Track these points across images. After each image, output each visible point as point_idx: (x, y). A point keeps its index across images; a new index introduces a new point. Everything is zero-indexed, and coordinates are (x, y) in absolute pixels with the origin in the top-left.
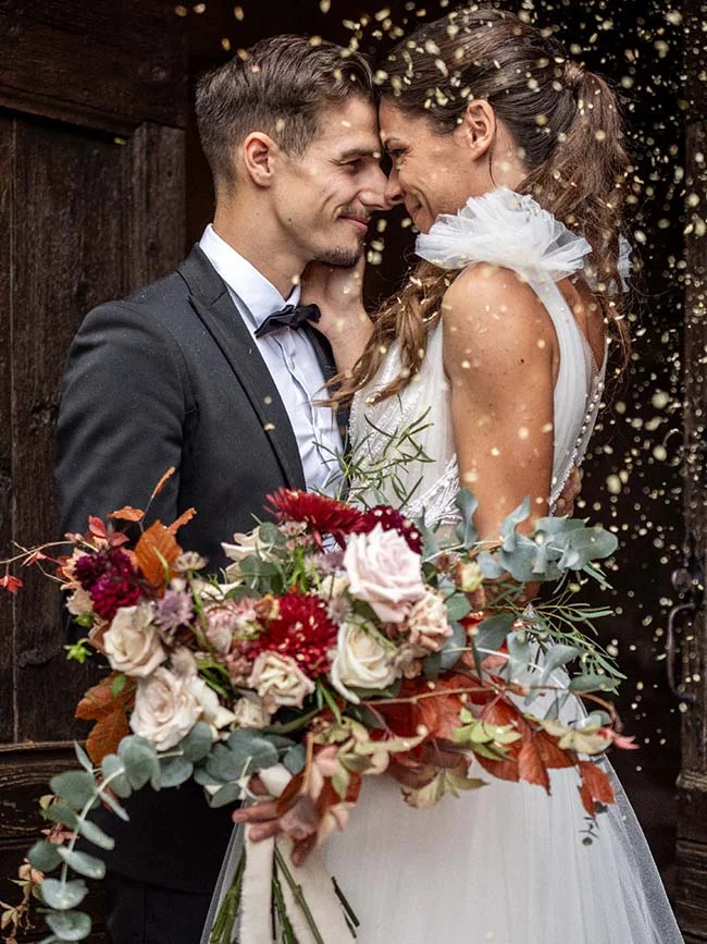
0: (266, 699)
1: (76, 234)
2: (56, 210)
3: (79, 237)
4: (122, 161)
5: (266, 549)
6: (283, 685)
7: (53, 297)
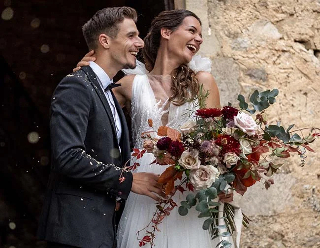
0: (229, 164)
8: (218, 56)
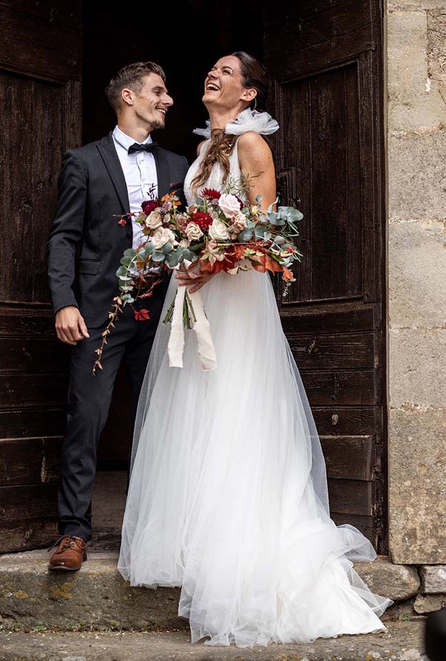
0: (189, 237)
1: (49, 121)
6: (194, 233)
7: (43, 143)
8: (441, 129)
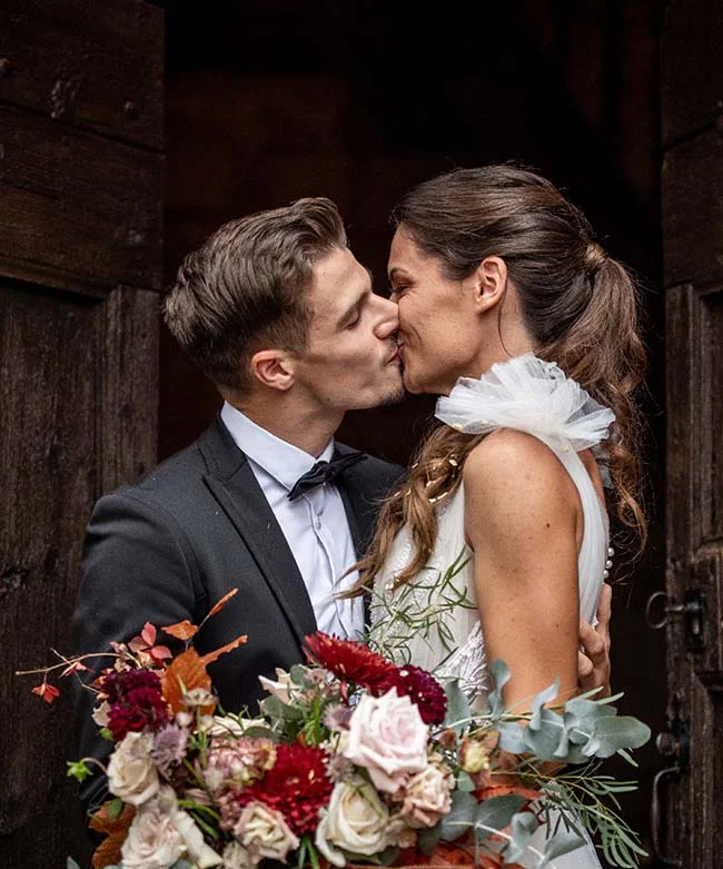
0: (251, 848)
1: (49, 397)
2: (30, 372)
3: (53, 399)
4: (97, 325)
5: (297, 690)
6: (266, 838)
7: (25, 460)
